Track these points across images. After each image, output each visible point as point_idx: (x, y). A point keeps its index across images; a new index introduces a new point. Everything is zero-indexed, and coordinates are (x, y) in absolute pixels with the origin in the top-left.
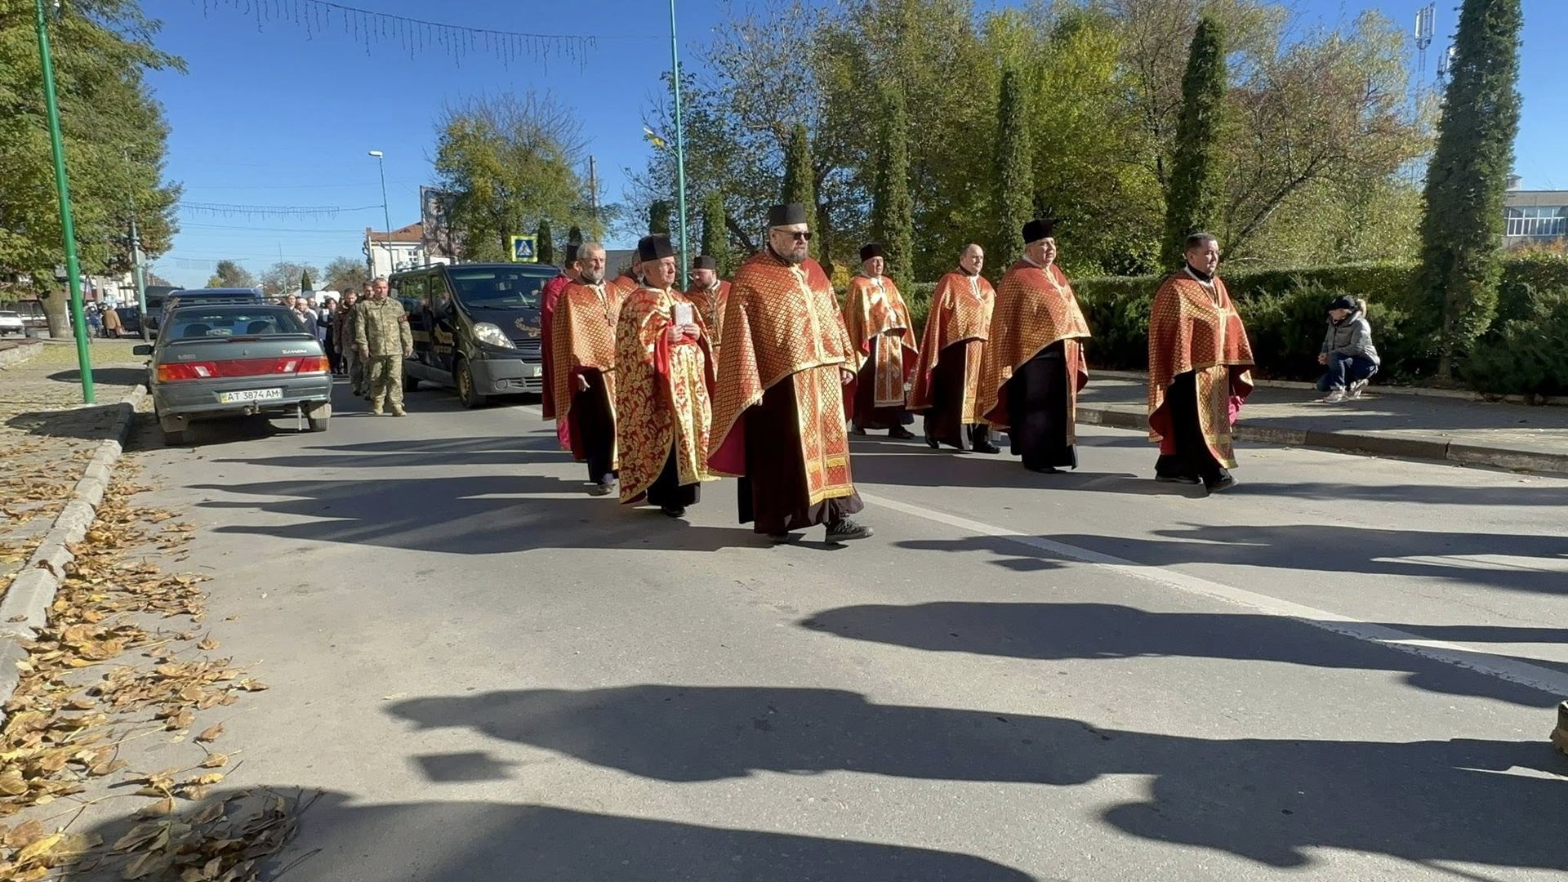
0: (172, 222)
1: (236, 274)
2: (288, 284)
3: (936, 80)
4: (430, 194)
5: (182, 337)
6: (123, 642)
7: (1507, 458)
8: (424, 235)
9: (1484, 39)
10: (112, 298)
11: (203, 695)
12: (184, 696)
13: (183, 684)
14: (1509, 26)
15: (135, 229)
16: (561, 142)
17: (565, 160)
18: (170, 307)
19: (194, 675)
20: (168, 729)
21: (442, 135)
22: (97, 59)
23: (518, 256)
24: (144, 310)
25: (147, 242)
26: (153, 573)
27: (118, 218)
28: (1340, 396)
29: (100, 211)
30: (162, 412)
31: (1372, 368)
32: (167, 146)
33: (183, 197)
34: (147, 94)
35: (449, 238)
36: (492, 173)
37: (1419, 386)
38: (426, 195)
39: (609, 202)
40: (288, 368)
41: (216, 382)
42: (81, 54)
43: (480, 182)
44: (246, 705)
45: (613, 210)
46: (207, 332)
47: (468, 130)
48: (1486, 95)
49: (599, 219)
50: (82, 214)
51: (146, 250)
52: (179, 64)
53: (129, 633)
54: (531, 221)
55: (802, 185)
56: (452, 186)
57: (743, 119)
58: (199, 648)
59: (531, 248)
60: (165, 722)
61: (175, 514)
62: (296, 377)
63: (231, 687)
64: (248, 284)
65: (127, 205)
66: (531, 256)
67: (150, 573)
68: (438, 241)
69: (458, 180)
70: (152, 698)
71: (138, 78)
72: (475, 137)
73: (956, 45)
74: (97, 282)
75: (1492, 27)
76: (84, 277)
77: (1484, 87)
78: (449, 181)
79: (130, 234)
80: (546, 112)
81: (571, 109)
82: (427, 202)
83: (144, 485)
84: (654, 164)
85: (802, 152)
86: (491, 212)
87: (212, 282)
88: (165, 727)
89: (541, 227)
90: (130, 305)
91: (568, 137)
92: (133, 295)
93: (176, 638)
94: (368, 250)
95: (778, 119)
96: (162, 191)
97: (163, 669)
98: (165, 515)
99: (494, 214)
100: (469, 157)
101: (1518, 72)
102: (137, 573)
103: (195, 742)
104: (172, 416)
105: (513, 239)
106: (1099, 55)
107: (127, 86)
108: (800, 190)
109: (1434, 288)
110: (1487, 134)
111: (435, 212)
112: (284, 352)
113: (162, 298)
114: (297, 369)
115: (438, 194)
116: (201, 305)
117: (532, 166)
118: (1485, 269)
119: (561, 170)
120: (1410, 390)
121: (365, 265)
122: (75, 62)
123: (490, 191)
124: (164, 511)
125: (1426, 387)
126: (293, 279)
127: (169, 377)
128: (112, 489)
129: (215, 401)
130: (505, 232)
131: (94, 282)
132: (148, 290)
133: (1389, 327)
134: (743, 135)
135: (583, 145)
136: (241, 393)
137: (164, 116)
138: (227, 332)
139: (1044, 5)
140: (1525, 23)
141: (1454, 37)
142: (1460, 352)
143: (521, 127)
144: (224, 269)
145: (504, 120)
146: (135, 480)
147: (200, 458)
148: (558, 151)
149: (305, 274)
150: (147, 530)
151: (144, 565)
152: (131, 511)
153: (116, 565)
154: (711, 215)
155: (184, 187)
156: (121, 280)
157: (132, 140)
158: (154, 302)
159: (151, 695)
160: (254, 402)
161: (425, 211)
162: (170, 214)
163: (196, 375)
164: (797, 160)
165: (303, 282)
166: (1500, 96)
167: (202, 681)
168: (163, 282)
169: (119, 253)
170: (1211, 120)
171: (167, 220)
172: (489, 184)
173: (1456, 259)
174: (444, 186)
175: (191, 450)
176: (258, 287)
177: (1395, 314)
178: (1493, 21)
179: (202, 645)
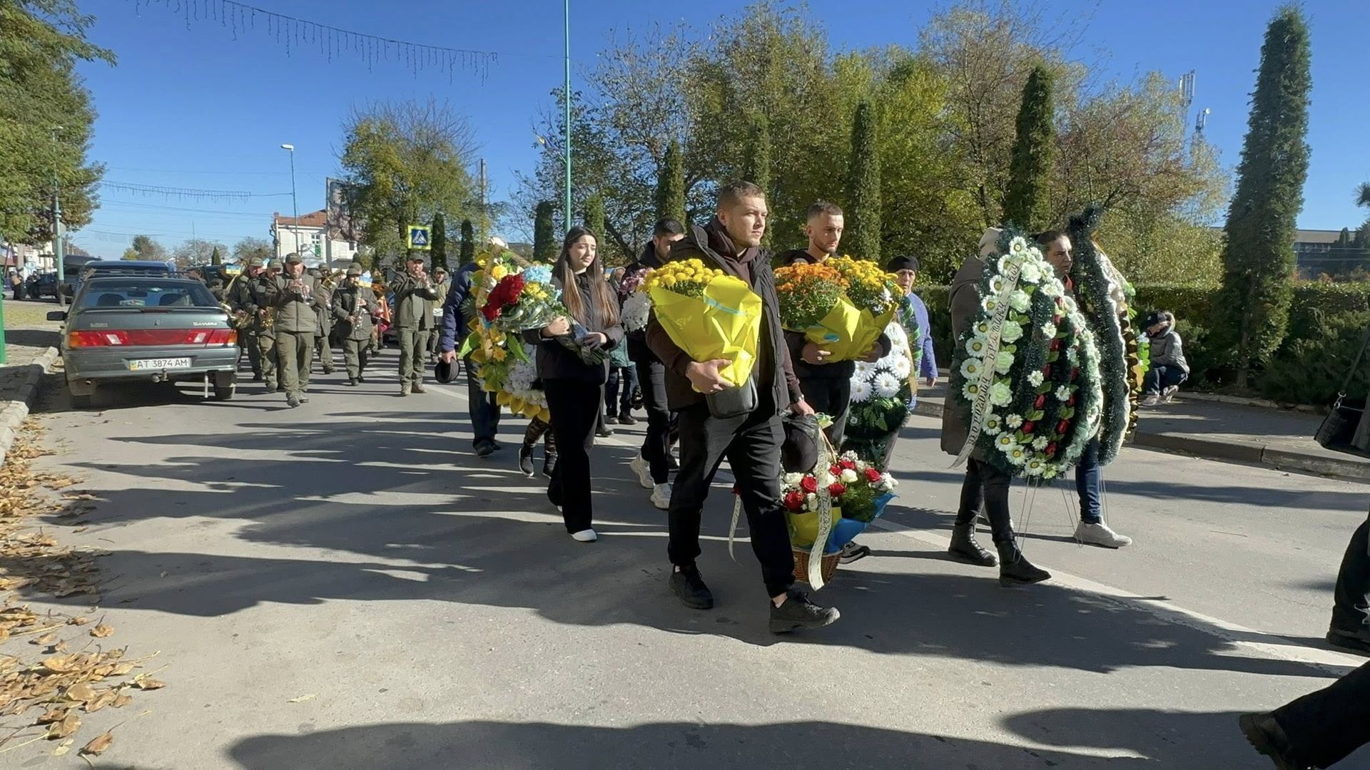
0: (94, 198)
1: (151, 248)
2: (199, 259)
3: (794, 109)
4: (335, 185)
5: (94, 305)
6: (9, 626)
7: (1316, 463)
8: (328, 221)
9: (1279, 97)
10: (32, 265)
11: (93, 694)
12: (71, 695)
13: (71, 680)
14: (1299, 88)
15: (57, 203)
16: (456, 145)
17: (459, 162)
18: (86, 277)
19: (84, 669)
20: (51, 738)
21: (349, 133)
22: (31, 47)
23: (413, 244)
24: (62, 277)
25: (69, 215)
26: (49, 545)
27: (42, 192)
28: (1155, 400)
29: (25, 185)
30: (71, 377)
31: (1182, 376)
32: (92, 130)
33: (105, 177)
34: (77, 82)
35: (351, 225)
36: (393, 169)
37: (1220, 393)
38: (332, 186)
39: (498, 201)
40: (198, 339)
41: (125, 350)
42: (16, 42)
43: (381, 177)
44: (138, 708)
45: (500, 207)
46: (121, 303)
47: (373, 130)
48: (1280, 145)
49: (487, 215)
50: (7, 187)
51: (67, 222)
52: (110, 57)
53: (17, 616)
54: (428, 216)
55: (675, 193)
56: (356, 178)
57: (622, 133)
58: (93, 635)
59: (426, 238)
60: (48, 728)
61: (76, 480)
62: (206, 348)
63: (124, 685)
64: (161, 257)
65: (51, 181)
66: (425, 244)
67: (46, 545)
68: (340, 227)
69: (362, 174)
70: (37, 696)
71: (70, 68)
72: (379, 137)
73: (811, 80)
74: (19, 249)
75: (1286, 87)
76: (6, 244)
77: (1278, 138)
78: (353, 175)
79: (53, 207)
80: (444, 118)
81: (466, 117)
82: (332, 192)
83: (46, 448)
84: (541, 168)
85: (676, 165)
86: (390, 204)
87: (128, 254)
88: (47, 735)
89: (436, 219)
90: (48, 271)
91: (462, 141)
92: (52, 262)
93: (67, 623)
94: (275, 232)
95: (652, 135)
96: (86, 170)
97: (52, 662)
98: (66, 481)
99: (393, 206)
100: (373, 154)
101: (1308, 127)
102: (32, 545)
103: (79, 755)
104: (80, 381)
105: (410, 228)
106: (930, 96)
107: (59, 74)
108: (673, 198)
109: (1234, 308)
110: (1280, 179)
111: (338, 201)
112: (195, 324)
113: (80, 266)
114: (206, 340)
115: (343, 186)
116: (117, 276)
117: (429, 165)
118: (1278, 294)
119: (455, 170)
120: (1213, 397)
121: (271, 245)
122: (10, 49)
123: (391, 185)
124: (66, 478)
125: (1226, 395)
126: (203, 254)
127: (80, 343)
128: (15, 452)
129: (124, 368)
130: (402, 222)
131: (15, 249)
132: (67, 259)
133: (1194, 340)
134: (621, 147)
135: (476, 149)
136: (151, 361)
137: (92, 103)
138: (140, 303)
139: (881, 52)
140: (1313, 85)
141: (1253, 95)
142: (1255, 365)
143: (421, 130)
144: (140, 243)
145: (405, 123)
146: (39, 443)
147: (106, 422)
148: (454, 153)
149: (215, 251)
150: (47, 497)
151: (41, 536)
152: (33, 475)
153: (11, 535)
154: (591, 216)
155: (107, 167)
156: (42, 248)
157: (60, 123)
158: (71, 270)
159: (34, 693)
160: (163, 370)
161: (330, 200)
162: (91, 191)
163: (107, 343)
164: (672, 171)
165: (213, 258)
166: (1292, 146)
167: (93, 677)
168: (82, 252)
169: (41, 224)
170: (1041, 154)
171: (89, 196)
172: (390, 179)
173: (1253, 285)
174: (349, 179)
175: (97, 413)
176: (170, 260)
177: (1198, 330)
178: (1287, 82)
179: (96, 632)
